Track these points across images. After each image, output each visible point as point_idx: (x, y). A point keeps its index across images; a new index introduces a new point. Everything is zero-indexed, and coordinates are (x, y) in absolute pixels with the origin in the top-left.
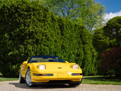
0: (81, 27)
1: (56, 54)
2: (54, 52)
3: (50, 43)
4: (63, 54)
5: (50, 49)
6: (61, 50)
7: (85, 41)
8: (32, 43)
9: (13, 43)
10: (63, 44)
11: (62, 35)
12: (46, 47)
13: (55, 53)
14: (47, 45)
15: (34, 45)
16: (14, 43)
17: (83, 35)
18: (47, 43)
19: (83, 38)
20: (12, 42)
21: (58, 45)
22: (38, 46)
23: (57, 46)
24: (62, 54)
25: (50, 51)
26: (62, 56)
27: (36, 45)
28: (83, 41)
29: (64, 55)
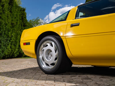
0: (22, 9)
7: (26, 24)
11: (11, 12)
17: (24, 17)
19: (24, 20)
28: (24, 23)
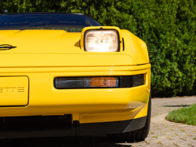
1: (158, 36)
2: (150, 29)
3: (139, 5)
4: (181, 34)
5: (137, 21)
6: (176, 23)
8: (84, 4)
9: (32, 7)
10: (183, 9)
12: (126, 16)
13: (156, 31)
14: (130, 10)
15: (89, 10)
16: (35, 6)
18: (129, 4)
20: (31, 5)
21: (166, 10)
22: (102, 12)
23: (163, 12)
24: (177, 36)
25: (138, 26)
26: (179, 42)
27: (94, 10)
29: (183, 37)
